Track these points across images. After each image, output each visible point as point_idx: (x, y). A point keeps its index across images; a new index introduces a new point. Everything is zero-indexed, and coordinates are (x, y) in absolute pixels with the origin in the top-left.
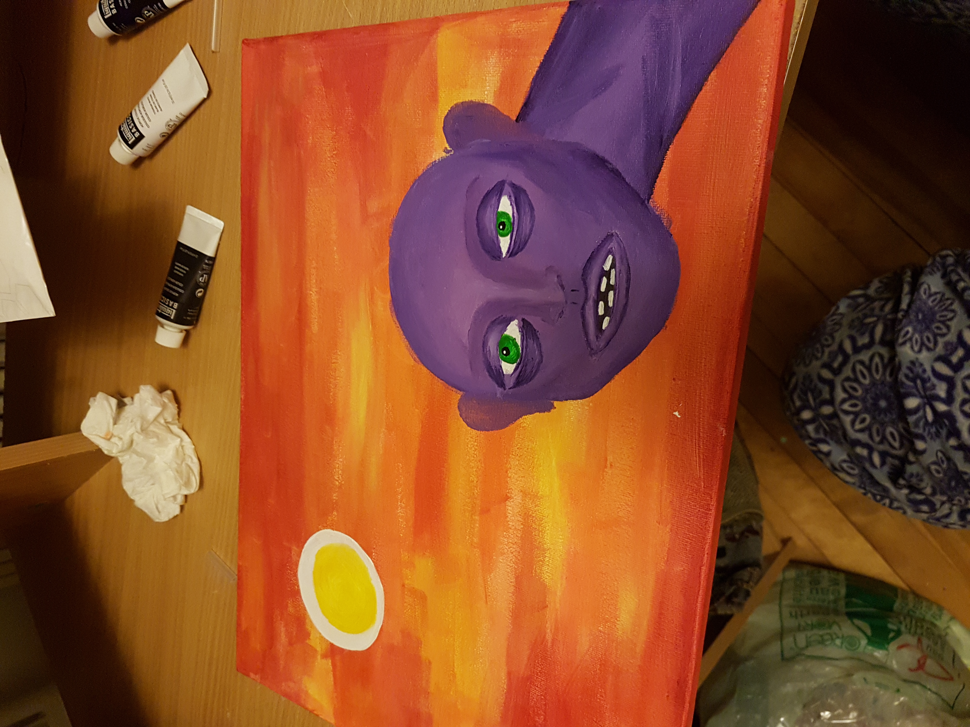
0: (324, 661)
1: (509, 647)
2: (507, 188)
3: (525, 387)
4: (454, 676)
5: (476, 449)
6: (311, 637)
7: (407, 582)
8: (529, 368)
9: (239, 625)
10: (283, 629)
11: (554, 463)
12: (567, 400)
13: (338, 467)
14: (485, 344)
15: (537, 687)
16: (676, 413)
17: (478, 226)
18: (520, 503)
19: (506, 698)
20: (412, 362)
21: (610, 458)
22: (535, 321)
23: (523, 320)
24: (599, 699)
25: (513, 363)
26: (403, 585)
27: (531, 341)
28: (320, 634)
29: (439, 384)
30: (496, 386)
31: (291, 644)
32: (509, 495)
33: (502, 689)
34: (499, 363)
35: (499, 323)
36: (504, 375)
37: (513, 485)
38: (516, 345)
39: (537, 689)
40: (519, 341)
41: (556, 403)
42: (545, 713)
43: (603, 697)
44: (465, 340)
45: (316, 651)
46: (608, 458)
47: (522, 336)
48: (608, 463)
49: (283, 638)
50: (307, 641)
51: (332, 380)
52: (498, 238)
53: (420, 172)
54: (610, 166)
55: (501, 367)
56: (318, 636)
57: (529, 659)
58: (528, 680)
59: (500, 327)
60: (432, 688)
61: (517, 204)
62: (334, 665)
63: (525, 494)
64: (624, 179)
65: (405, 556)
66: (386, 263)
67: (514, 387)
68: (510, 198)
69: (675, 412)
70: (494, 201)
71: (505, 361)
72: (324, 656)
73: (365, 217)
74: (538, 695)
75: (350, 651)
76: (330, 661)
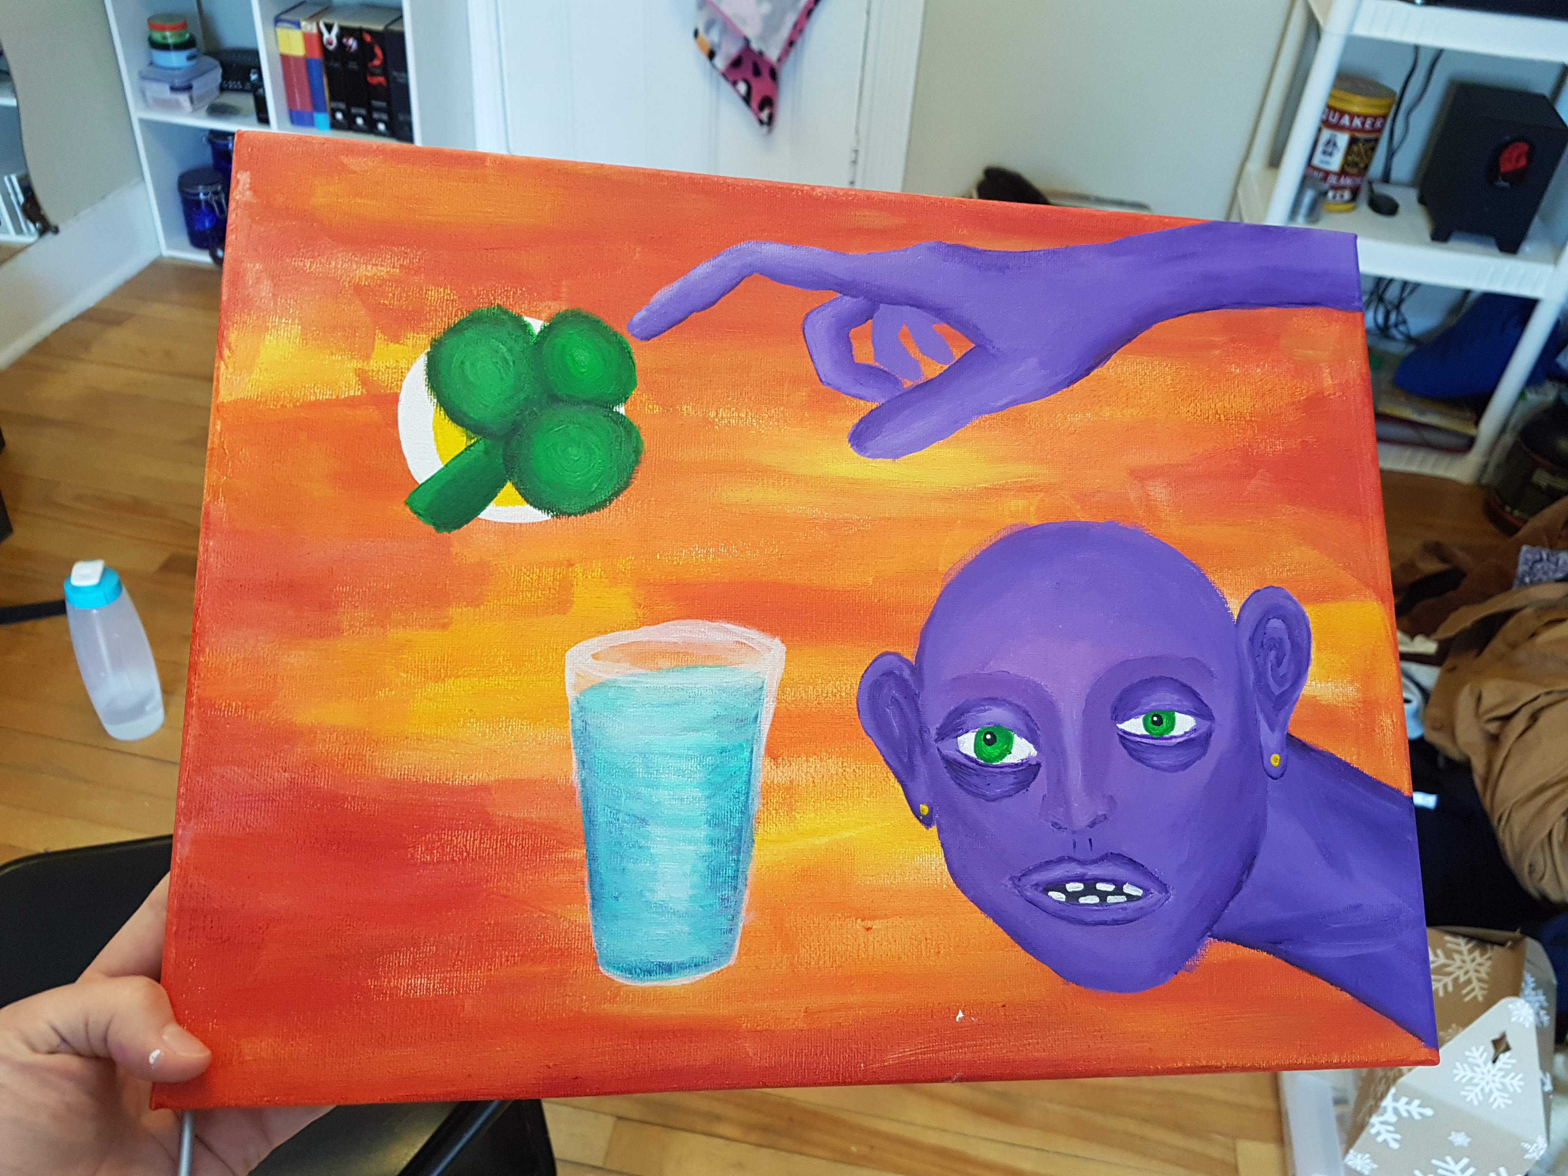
2: (1205, 725)
3: (945, 775)
7: (578, 569)
8: (975, 780)
12: (942, 845)
13: (741, 417)
15: (480, 843)
16: (960, 1015)
17: (1153, 680)
21: (876, 925)
22: (1040, 786)
23: (1038, 765)
24: (501, 955)
25: (975, 752)
27: (1011, 779)
30: (938, 726)
32: (780, 760)
34: (972, 728)
36: (957, 737)
37: (797, 768)
38: (1002, 756)
40: (1008, 760)
43: (507, 959)
44: (994, 666)
45: (368, 357)
49: (364, 270)
50: (380, 335)
52: (1141, 714)
55: (967, 732)
57: (525, 821)
58: (487, 825)
59: (1023, 728)
62: (351, 403)
63: (789, 788)
65: (624, 564)
69: (963, 1012)
72: (364, 378)
73: (1141, 475)
76: (356, 391)
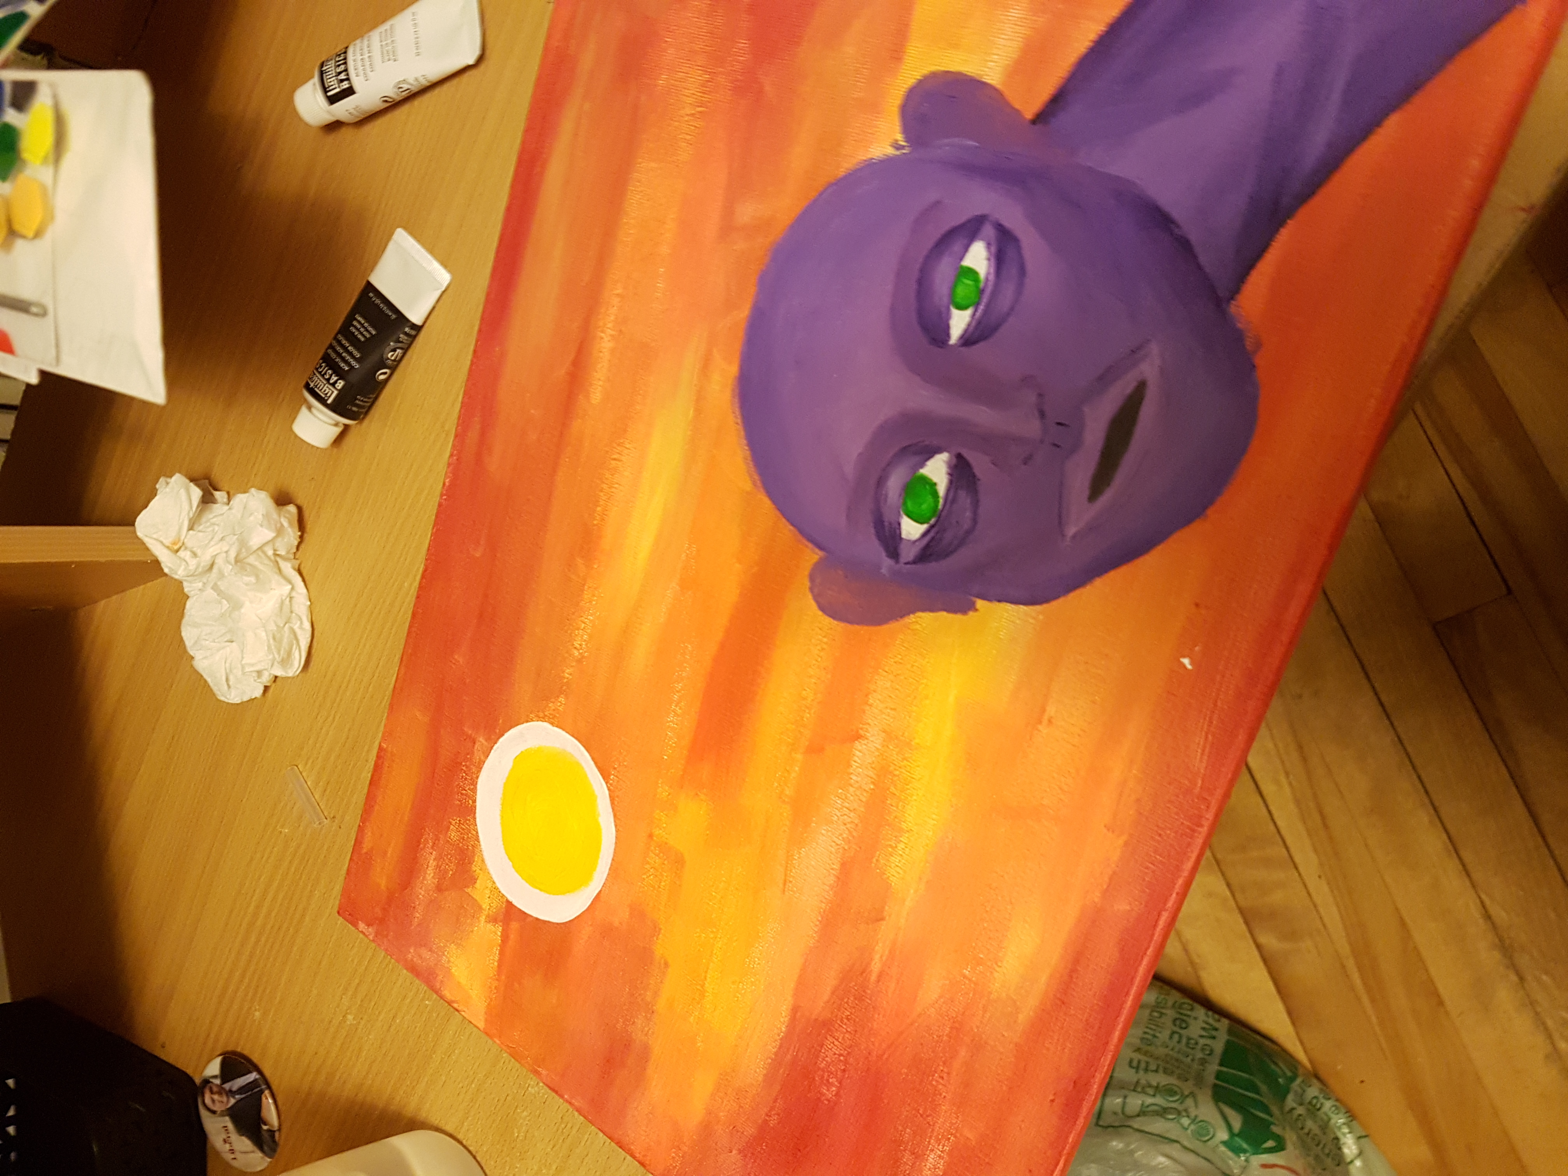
0: (490, 926)
1: (804, 969)
2: (988, 230)
3: (933, 567)
4: (702, 995)
5: (823, 649)
6: (477, 885)
7: (657, 832)
8: (948, 536)
9: (358, 842)
10: (432, 863)
11: (951, 699)
12: (999, 601)
13: (584, 628)
14: (881, 482)
15: (837, 1040)
16: (1186, 661)
17: (920, 282)
18: (878, 749)
19: (781, 1046)
20: (748, 486)
21: (1051, 710)
22: (979, 462)
23: (959, 456)
24: (937, 1081)
25: (922, 523)
26: (651, 836)
27: (962, 494)
28: (494, 883)
29: (787, 530)
30: (884, 554)
31: (439, 889)
32: (861, 732)
33: (776, 1031)
34: (898, 519)
35: (916, 453)
36: (901, 539)
37: (873, 719)
38: (935, 494)
39: (836, 1043)
40: (942, 490)
41: (980, 603)
42: (840, 1083)
43: (942, 1078)
44: (849, 469)
45: (480, 908)
46: (1048, 708)
47: (951, 482)
48: (1046, 717)
49: (429, 877)
50: (469, 890)
51: (605, 486)
52: (948, 310)
53: (842, 172)
54: (1176, 231)
55: (899, 524)
56: (490, 885)
57: (833, 993)
58: (825, 1026)
59: (917, 459)
60: (661, 1005)
61: (999, 259)
62: (505, 938)
63: (889, 735)
64: (1195, 257)
65: (663, 791)
66: (743, 313)
67: (914, 562)
68: (989, 245)
69: (1184, 657)
70: (957, 247)
71: (909, 516)
72: (493, 919)
73: (728, 229)
74: (835, 1054)
75: (537, 919)
76: (499, 930)
